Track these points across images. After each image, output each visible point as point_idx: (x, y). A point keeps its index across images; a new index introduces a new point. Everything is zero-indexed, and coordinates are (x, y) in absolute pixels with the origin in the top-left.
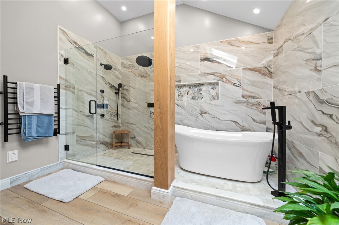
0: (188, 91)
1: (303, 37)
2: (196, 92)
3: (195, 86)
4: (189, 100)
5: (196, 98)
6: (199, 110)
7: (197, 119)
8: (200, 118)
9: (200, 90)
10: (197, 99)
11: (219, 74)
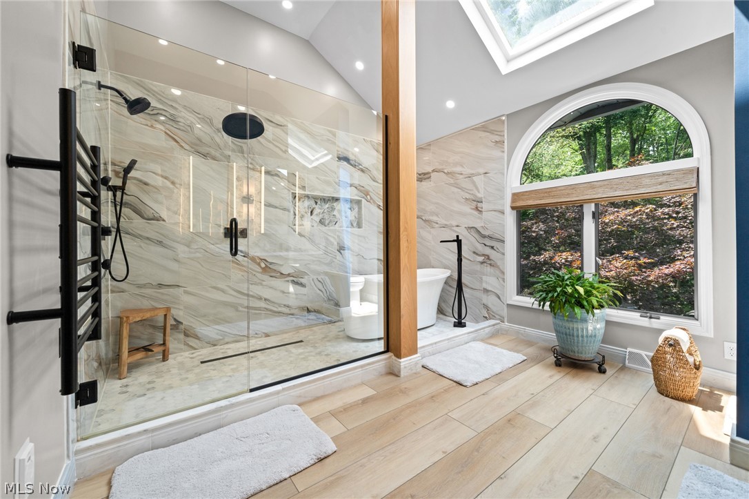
0: (314, 209)
1: (461, 176)
2: (326, 211)
3: (324, 200)
4: (315, 225)
5: (327, 222)
6: (336, 243)
7: (334, 260)
8: (338, 258)
9: (333, 209)
10: (328, 224)
11: (362, 188)
